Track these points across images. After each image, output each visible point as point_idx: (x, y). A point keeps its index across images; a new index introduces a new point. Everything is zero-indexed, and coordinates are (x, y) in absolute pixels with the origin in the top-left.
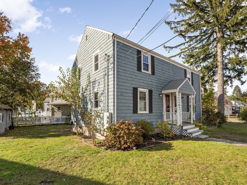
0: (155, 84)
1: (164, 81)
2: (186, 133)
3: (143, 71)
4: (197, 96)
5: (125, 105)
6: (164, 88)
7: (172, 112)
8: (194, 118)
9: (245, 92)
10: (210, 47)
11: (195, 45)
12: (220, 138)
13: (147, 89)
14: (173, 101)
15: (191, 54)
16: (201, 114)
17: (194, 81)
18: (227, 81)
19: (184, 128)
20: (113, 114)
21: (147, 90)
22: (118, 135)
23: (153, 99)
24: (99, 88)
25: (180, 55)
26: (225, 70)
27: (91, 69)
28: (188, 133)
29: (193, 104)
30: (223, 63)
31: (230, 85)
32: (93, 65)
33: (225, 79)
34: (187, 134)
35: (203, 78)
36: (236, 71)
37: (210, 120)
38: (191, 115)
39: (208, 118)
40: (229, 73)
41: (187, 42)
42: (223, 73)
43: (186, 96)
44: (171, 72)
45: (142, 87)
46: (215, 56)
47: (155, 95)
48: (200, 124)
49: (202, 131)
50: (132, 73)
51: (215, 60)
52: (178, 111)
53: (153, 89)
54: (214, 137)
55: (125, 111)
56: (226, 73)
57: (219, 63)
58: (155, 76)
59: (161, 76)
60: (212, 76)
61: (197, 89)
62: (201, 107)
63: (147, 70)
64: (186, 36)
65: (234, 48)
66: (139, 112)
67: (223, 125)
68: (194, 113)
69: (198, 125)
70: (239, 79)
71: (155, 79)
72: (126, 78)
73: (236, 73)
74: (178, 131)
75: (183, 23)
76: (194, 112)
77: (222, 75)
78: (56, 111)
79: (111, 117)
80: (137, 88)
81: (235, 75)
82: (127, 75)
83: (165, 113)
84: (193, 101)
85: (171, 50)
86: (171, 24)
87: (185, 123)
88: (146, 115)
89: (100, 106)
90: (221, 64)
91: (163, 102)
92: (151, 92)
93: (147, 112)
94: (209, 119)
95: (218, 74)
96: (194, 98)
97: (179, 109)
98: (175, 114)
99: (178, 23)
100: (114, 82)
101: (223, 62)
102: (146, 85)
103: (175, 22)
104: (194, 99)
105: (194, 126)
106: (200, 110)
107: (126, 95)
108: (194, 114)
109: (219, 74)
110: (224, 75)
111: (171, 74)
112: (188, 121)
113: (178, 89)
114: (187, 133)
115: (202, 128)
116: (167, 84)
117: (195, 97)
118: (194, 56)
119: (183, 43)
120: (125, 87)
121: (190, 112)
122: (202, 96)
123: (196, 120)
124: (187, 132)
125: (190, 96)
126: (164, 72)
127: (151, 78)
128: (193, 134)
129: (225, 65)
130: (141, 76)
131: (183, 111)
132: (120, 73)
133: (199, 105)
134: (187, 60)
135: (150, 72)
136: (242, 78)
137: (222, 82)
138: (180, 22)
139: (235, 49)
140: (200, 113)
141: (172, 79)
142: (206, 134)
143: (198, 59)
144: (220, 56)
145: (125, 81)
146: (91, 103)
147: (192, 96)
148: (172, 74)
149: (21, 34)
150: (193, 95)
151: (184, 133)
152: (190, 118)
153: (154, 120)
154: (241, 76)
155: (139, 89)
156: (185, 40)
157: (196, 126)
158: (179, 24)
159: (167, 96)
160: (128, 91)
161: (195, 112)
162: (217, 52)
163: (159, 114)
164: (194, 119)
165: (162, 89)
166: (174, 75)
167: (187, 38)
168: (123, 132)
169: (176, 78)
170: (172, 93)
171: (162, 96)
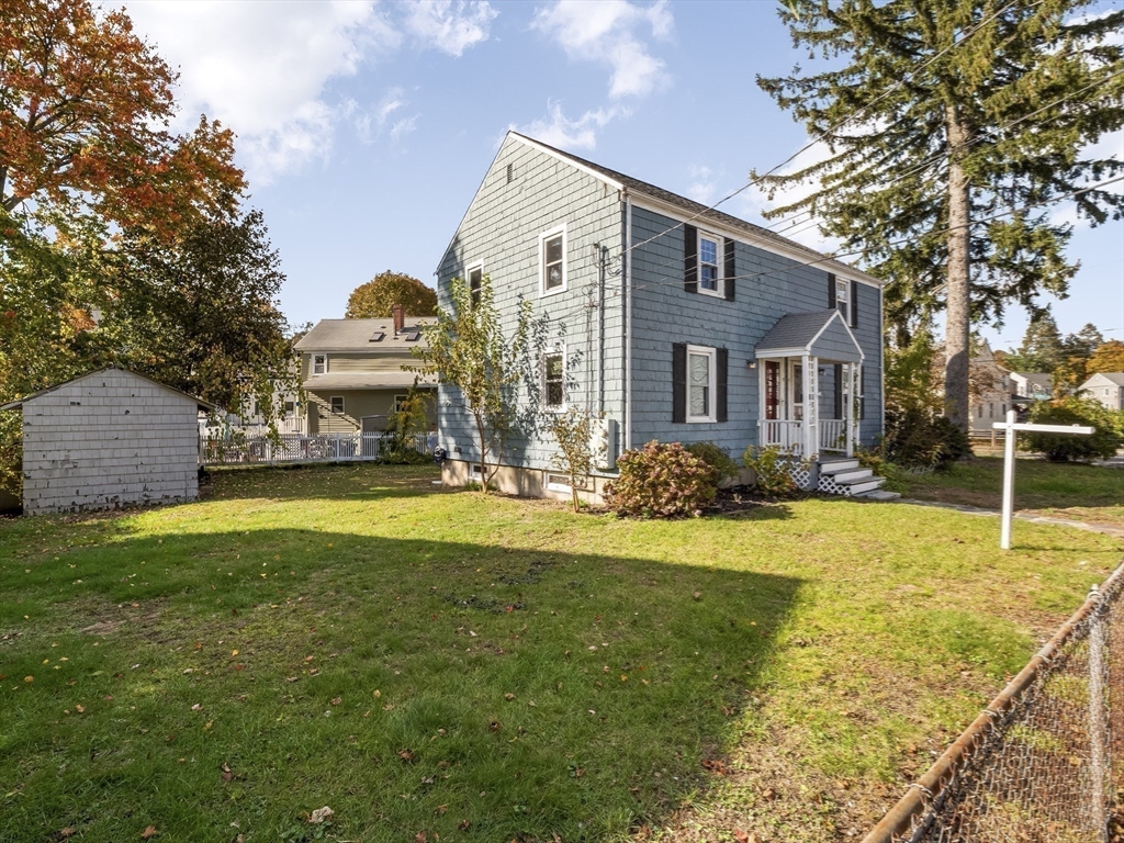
0: (735, 330)
1: (761, 319)
2: (829, 484)
3: (701, 290)
4: (869, 364)
5: (652, 396)
6: (762, 343)
7: (787, 419)
8: (858, 437)
9: (1076, 339)
10: (926, 176)
11: (868, 169)
12: (934, 499)
13: (712, 346)
14: (789, 383)
15: (854, 202)
16: (883, 427)
17: (859, 313)
18: (981, 305)
19: (826, 468)
20: (620, 424)
21: (714, 350)
22: (651, 479)
23: (729, 378)
24: (568, 344)
25: (814, 207)
26: (977, 267)
27: (531, 280)
28: (837, 484)
29: (855, 393)
30: (968, 240)
31: (994, 319)
32: (541, 269)
33: (974, 296)
34: (833, 488)
35: (894, 293)
36: (1016, 269)
37: (910, 447)
38: (846, 429)
39: (905, 439)
40: (991, 277)
41: (841, 159)
42: (968, 278)
43: (832, 366)
44: (785, 286)
45: (698, 340)
46: (941, 211)
47: (735, 364)
48: (876, 459)
49: (882, 480)
50: (671, 300)
51: (942, 227)
52: (807, 416)
53: (728, 346)
54: (918, 498)
55: (652, 417)
56: (979, 279)
57: (954, 239)
58: (735, 305)
59: (755, 301)
60: (927, 287)
61: (871, 340)
62: (883, 401)
63: (713, 287)
64: (835, 137)
65: (1010, 186)
66: (690, 419)
67: (956, 464)
68: (858, 423)
69: (871, 463)
70: (1026, 301)
71: (735, 313)
72: (655, 316)
73: (1014, 279)
74: (805, 478)
75: (826, 85)
76: (856, 419)
77: (962, 284)
78: (325, 413)
79: (614, 433)
80: (685, 345)
81: (1011, 284)
82: (658, 307)
83: (763, 423)
84: (855, 385)
85: (778, 188)
86: (781, 89)
87: (829, 454)
88: (707, 428)
89: (568, 399)
90: (962, 242)
91: (757, 387)
92: (723, 355)
93: (712, 418)
94: (907, 442)
95: (949, 279)
96: (859, 373)
97: (811, 408)
98: (799, 426)
99: (807, 84)
100: (624, 331)
101: (969, 235)
102: (708, 335)
103: (795, 81)
104: (859, 378)
105: (855, 464)
106: (880, 413)
107: (655, 366)
108: (858, 428)
109: (954, 280)
110: (970, 286)
111: (784, 294)
112: (837, 449)
113: (809, 347)
114: (833, 484)
115: (880, 469)
116: (771, 326)
117: (863, 368)
118: (862, 209)
119: (824, 163)
120: (652, 344)
121: (844, 418)
122: (887, 364)
123: (863, 447)
124: (833, 480)
125: (845, 366)
126: (763, 287)
127: (724, 310)
128: (851, 487)
129: (977, 247)
130: (696, 305)
131: (822, 414)
132: (640, 303)
133: (876, 396)
134: (836, 225)
135: (720, 293)
136: (1037, 294)
137: (961, 311)
138: (813, 81)
139: (1012, 190)
140: (877, 422)
141: (789, 310)
142: (894, 489)
143: (878, 221)
144: (957, 214)
145: (651, 324)
146: (529, 391)
147: (853, 368)
148: (788, 295)
149: (210, 122)
150: (856, 364)
151: (826, 483)
152: (844, 439)
153: (732, 445)
154: (1034, 288)
155: (690, 347)
156: (833, 151)
157: (863, 464)
158: (811, 88)
159: (772, 366)
160: (660, 356)
161: (862, 418)
162: (948, 197)
163: (747, 426)
164: (858, 443)
165: (755, 346)
166: (796, 296)
167: (841, 144)
168: (666, 471)
169: (799, 304)
170: (786, 358)
171: (757, 368)
